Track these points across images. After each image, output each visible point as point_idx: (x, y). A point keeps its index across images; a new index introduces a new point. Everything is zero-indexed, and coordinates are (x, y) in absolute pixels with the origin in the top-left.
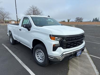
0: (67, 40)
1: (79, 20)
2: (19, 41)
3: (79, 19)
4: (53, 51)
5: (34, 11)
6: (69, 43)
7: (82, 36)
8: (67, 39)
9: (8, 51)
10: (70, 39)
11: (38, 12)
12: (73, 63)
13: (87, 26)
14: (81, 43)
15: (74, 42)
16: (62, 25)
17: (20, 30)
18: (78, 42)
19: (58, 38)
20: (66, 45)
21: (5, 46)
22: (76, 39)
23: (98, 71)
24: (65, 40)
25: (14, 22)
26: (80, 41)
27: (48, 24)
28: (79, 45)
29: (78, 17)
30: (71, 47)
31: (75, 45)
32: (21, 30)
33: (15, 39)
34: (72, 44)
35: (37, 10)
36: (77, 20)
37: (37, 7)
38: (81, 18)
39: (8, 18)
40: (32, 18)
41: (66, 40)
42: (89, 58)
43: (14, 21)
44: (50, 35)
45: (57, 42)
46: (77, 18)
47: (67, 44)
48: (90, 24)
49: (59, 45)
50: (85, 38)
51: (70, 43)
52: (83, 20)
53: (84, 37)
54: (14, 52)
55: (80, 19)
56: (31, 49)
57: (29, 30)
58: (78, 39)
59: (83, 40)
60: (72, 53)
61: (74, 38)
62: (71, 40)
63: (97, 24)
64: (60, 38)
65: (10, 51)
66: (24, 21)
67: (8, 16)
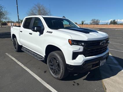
1: (95, 22)
5: (39, 11)
21: (10, 56)
36: (93, 22)
38: (98, 20)
39: (6, 18)
43: (13, 22)
46: (93, 20)
48: (107, 28)
63: (117, 28)
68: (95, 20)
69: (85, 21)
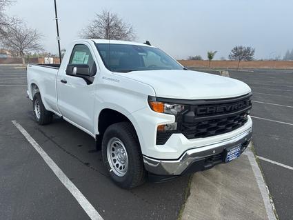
0: (199, 113)
1: (242, 54)
2: (60, 115)
3: (242, 52)
4: (157, 144)
5: (108, 28)
6: (204, 123)
7: (245, 103)
8: (199, 109)
9: (26, 140)
10: (209, 110)
11: (120, 30)
12: (205, 179)
13: (265, 72)
14: (240, 123)
15: (219, 120)
16: (184, 69)
17: (62, 81)
18: (230, 118)
19: (173, 107)
20: (195, 128)
22: (225, 111)
23: (274, 202)
24: (192, 114)
25: (51, 61)
26: (238, 116)
27: (144, 65)
28: (235, 127)
29: (238, 45)
30: (211, 132)
31: (223, 127)
32: (65, 82)
33: (47, 108)
34: (214, 125)
35: (116, 25)
36: (236, 55)
37: (118, 16)
38: (249, 49)
39: (35, 47)
40: (97, 48)
41: (195, 114)
42: (255, 165)
44: (150, 98)
45: (169, 119)
46: (236, 49)
47: (200, 126)
49: (174, 128)
50: (253, 107)
51: (206, 123)
52: (255, 54)
53: (250, 104)
54: (41, 144)
55: (245, 51)
56: (95, 137)
57: (89, 82)
58: (230, 111)
59: (248, 114)
60: (214, 152)
61: (219, 109)
62: (211, 113)
64: (180, 106)
65: (32, 141)
66: (75, 56)
67: (33, 43)
68: (241, 48)
69: (216, 52)
